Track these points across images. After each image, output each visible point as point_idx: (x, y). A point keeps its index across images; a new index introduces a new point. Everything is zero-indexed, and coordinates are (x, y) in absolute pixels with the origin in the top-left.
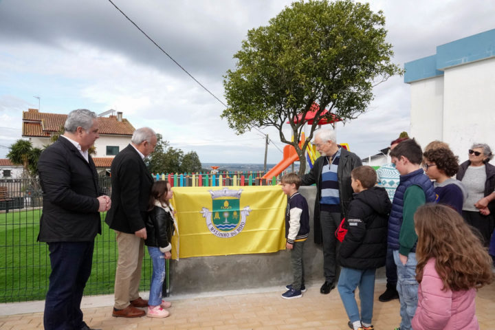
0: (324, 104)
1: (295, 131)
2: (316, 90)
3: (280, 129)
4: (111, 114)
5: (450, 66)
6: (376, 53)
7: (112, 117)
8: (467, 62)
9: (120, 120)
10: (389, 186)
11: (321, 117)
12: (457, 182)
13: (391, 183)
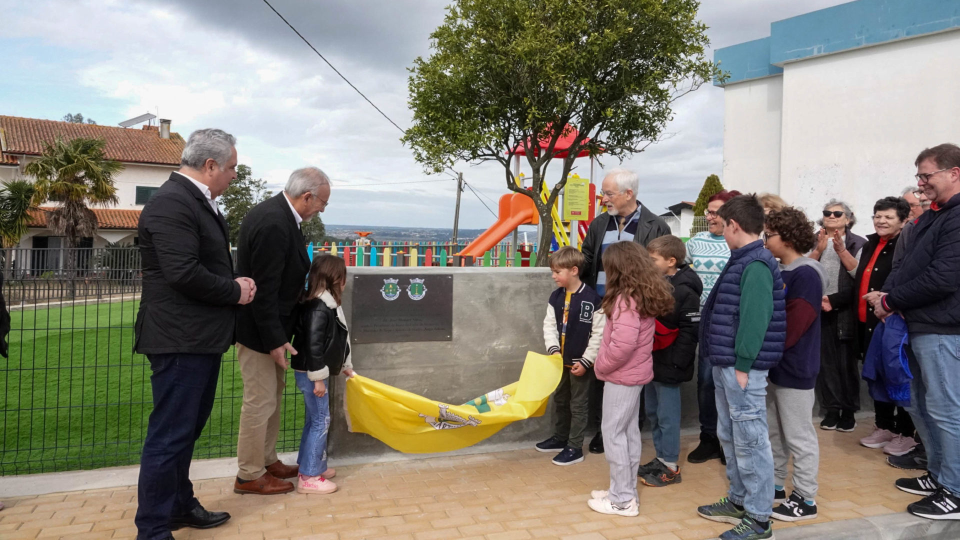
0: (587, 124)
1: (536, 171)
2: (574, 98)
3: (507, 165)
4: (146, 123)
5: (794, 60)
6: (679, 37)
7: (148, 128)
8: (822, 54)
9: (166, 136)
10: (706, 270)
11: (581, 147)
12: (812, 263)
13: (709, 265)
